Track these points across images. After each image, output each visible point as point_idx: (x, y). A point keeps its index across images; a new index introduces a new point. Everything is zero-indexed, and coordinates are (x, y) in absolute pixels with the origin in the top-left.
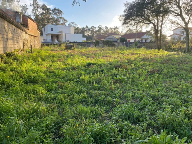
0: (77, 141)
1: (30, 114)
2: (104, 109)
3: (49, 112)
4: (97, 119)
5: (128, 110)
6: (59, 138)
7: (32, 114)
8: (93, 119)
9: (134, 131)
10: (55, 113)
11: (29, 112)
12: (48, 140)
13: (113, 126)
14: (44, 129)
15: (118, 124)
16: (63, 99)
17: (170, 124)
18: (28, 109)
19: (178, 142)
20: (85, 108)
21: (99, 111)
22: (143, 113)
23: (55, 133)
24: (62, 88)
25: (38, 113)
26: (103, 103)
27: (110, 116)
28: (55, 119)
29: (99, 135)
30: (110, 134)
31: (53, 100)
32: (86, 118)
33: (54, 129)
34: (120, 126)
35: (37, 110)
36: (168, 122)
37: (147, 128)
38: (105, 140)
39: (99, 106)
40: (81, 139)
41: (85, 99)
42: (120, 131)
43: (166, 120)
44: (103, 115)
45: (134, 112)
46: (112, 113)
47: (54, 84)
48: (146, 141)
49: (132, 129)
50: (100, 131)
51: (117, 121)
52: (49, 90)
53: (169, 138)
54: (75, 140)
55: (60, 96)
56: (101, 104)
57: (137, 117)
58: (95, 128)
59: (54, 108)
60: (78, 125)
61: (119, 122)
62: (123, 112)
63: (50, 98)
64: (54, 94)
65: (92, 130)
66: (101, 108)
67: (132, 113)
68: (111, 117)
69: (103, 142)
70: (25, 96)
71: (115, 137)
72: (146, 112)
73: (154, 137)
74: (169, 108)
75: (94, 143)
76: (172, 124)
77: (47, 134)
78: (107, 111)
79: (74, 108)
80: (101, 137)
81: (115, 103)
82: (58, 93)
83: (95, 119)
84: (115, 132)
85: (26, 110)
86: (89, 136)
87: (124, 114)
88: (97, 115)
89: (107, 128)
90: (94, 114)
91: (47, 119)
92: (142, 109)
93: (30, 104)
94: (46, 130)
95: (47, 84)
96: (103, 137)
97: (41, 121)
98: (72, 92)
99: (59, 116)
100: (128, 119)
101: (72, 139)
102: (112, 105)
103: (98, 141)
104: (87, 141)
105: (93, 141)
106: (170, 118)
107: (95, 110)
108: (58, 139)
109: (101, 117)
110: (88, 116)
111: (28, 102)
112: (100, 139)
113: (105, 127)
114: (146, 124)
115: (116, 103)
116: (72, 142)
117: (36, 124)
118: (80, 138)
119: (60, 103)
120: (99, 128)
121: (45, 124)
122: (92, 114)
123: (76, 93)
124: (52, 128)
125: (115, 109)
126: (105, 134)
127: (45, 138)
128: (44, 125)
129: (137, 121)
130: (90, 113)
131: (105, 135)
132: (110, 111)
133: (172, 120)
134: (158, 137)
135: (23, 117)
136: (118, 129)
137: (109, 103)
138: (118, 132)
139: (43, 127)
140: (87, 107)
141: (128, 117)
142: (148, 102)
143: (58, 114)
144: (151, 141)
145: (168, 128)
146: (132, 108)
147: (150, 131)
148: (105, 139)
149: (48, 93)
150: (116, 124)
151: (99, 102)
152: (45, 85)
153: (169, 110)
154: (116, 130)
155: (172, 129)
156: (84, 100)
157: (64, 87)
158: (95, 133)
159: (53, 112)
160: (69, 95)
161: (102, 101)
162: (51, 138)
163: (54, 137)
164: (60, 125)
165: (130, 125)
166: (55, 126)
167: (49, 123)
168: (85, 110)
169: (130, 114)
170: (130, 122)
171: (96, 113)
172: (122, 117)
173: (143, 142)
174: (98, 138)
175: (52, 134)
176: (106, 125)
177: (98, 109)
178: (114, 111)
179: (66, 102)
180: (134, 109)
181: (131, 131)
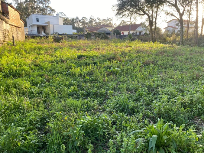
0: (66, 136)
1: (11, 109)
2: (96, 101)
3: (33, 108)
4: (89, 112)
5: (122, 101)
6: (46, 133)
7: (13, 109)
8: (85, 112)
9: (129, 122)
10: (41, 108)
11: (10, 108)
12: (31, 136)
13: (106, 117)
14: (28, 125)
15: (111, 116)
16: (51, 93)
17: (166, 114)
18: (8, 105)
19: (176, 129)
20: (75, 102)
21: (91, 104)
22: (139, 104)
23: (40, 129)
24: (49, 82)
25: (21, 109)
26: (96, 95)
27: (103, 108)
28: (41, 114)
29: (91, 128)
30: (103, 126)
31: (38, 94)
32: (76, 111)
33: (39, 124)
34: (114, 118)
35: (19, 105)
36: (164, 112)
37: (143, 119)
38: (98, 133)
39: (91, 98)
40: (70, 133)
41: (75, 92)
42: (114, 123)
43: (162, 109)
44: (96, 108)
45: (129, 103)
46: (105, 106)
47: (40, 77)
48: (142, 131)
49: (127, 120)
50: (92, 123)
51: (111, 113)
52: (34, 84)
53: (167, 126)
54: (64, 135)
55: (47, 90)
56: (93, 97)
57: (132, 108)
58: (87, 120)
59: (39, 103)
60: (66, 118)
61: (113, 114)
62: (117, 104)
63: (34, 92)
64: (40, 88)
65: (83, 123)
66: (93, 101)
67: (127, 104)
68: (104, 110)
69: (96, 135)
70: (5, 90)
71: (108, 129)
72: (142, 103)
73: (150, 126)
74: (165, 98)
75: (85, 136)
76: (168, 113)
77: (31, 131)
78: (100, 104)
79: (63, 102)
80: (93, 130)
81: (108, 94)
82: (44, 86)
83: (86, 112)
84: (108, 124)
85: (5, 106)
86: (79, 129)
87: (118, 105)
88: (89, 108)
89: (99, 119)
90: (86, 107)
91: (32, 115)
92: (137, 100)
93: (11, 99)
94: (30, 126)
95: (32, 78)
96: (95, 130)
97: (23, 117)
98: (61, 85)
99: (45, 111)
100: (123, 111)
101: (59, 134)
102: (105, 97)
103: (90, 134)
104: (77, 135)
105: (84, 134)
106: (166, 107)
107: (87, 103)
108: (44, 135)
109: (94, 110)
110: (78, 109)
111: (9, 97)
112: (92, 132)
113: (97, 118)
114: (142, 114)
115: (110, 94)
116: (60, 137)
117: (17, 120)
118: (69, 131)
119: (46, 97)
120: (90, 120)
121: (28, 119)
122: (83, 107)
123: (65, 86)
124: (37, 124)
125: (109, 101)
126: (98, 126)
127: (28, 135)
128: (27, 121)
129: (132, 112)
130: (81, 106)
131: (97, 128)
132: (103, 104)
133: (169, 109)
134: (154, 126)
135: (2, 113)
136: (111, 120)
137: (102, 95)
138: (111, 124)
139: (26, 123)
140: (77, 100)
141: (123, 108)
142: (144, 92)
143: (45, 109)
144: (148, 130)
145: (164, 118)
146: (127, 99)
147: (146, 121)
148: (98, 131)
149: (32, 87)
150: (110, 116)
151: (91, 94)
152: (30, 79)
153: (166, 99)
154: (110, 122)
155: (168, 118)
156: (74, 94)
157: (51, 81)
158: (86, 126)
159: (39, 106)
160: (57, 89)
161: (95, 93)
162: (35, 134)
163: (39, 133)
164: (46, 120)
165: (125, 116)
166: (41, 121)
167: (33, 118)
168: (75, 104)
169: (125, 105)
170: (125, 113)
171: (87, 106)
172: (116, 108)
173: (139, 132)
174: (90, 131)
175: (37, 130)
176: (98, 117)
177: (90, 101)
178: (108, 103)
179: (54, 96)
180: (129, 100)
181: (126, 122)
